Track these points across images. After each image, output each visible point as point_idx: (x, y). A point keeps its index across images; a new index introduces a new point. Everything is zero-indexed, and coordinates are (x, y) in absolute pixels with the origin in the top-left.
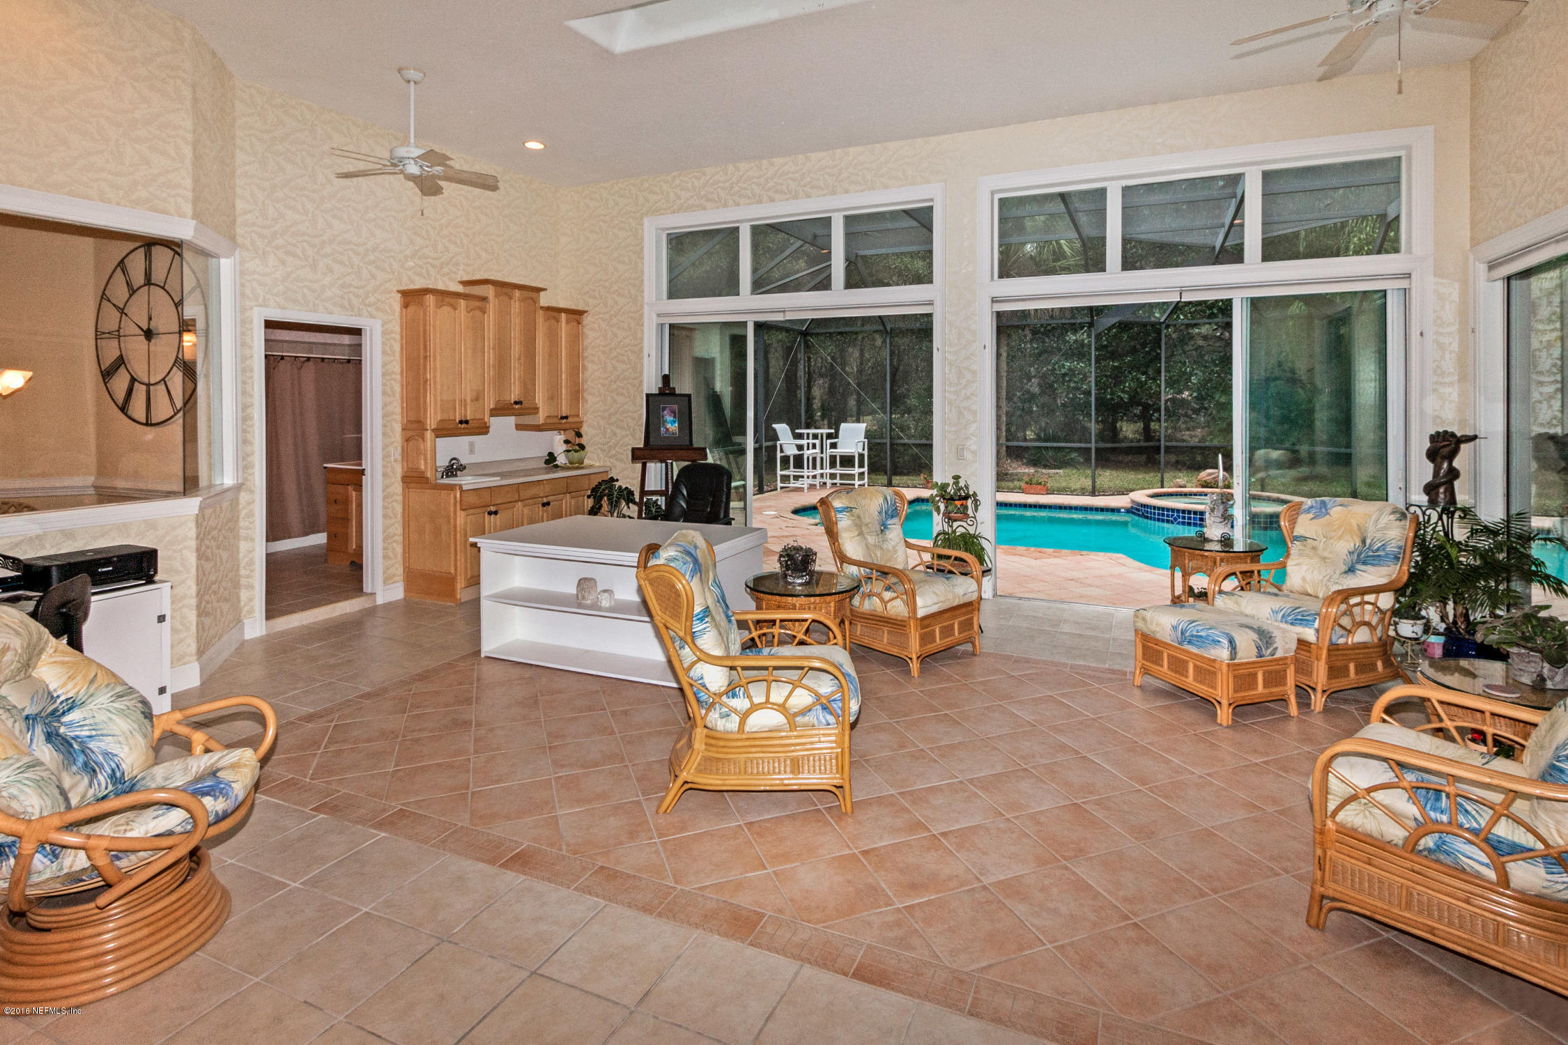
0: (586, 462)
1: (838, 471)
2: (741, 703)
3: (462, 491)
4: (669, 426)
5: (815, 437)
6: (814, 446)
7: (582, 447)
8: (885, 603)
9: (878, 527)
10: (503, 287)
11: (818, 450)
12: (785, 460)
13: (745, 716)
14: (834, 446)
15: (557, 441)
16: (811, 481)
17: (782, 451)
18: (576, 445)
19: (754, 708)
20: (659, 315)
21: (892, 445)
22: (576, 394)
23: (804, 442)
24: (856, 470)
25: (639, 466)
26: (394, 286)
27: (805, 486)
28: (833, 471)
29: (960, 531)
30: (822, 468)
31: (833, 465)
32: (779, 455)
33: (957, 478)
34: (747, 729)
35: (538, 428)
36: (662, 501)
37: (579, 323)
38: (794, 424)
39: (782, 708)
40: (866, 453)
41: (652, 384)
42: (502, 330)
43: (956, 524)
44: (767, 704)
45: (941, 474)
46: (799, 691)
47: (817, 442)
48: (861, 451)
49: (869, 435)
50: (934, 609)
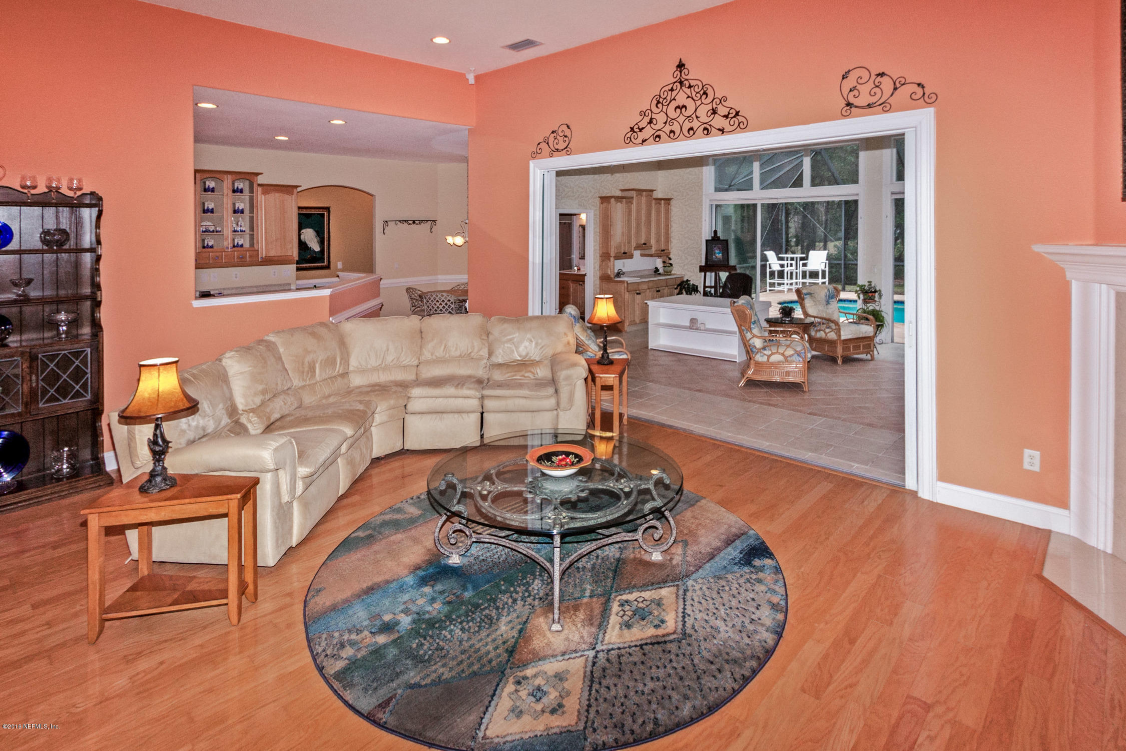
0: (673, 272)
1: (808, 281)
2: (768, 352)
3: (628, 284)
4: (717, 255)
5: (792, 259)
6: (791, 265)
7: (671, 265)
8: (826, 334)
9: (825, 303)
10: (640, 191)
11: (794, 267)
12: (772, 274)
13: (769, 357)
14: (805, 265)
15: (659, 263)
16: (789, 287)
17: (770, 268)
18: (668, 264)
19: (773, 354)
20: (710, 200)
21: (845, 264)
22: (668, 240)
23: (785, 262)
24: (820, 281)
25: (703, 274)
26: (598, 195)
27: (786, 290)
28: (804, 281)
29: (871, 308)
30: (796, 279)
31: (804, 277)
32: (768, 270)
33: (870, 282)
34: (770, 361)
35: (651, 256)
36: (713, 291)
37: (669, 204)
38: (778, 251)
39: (783, 354)
40: (827, 269)
41: (707, 235)
42: (638, 211)
43: (868, 305)
44: (777, 353)
45: (862, 280)
46: (789, 349)
47: (794, 262)
48: (823, 268)
49: (829, 258)
50: (849, 337)
